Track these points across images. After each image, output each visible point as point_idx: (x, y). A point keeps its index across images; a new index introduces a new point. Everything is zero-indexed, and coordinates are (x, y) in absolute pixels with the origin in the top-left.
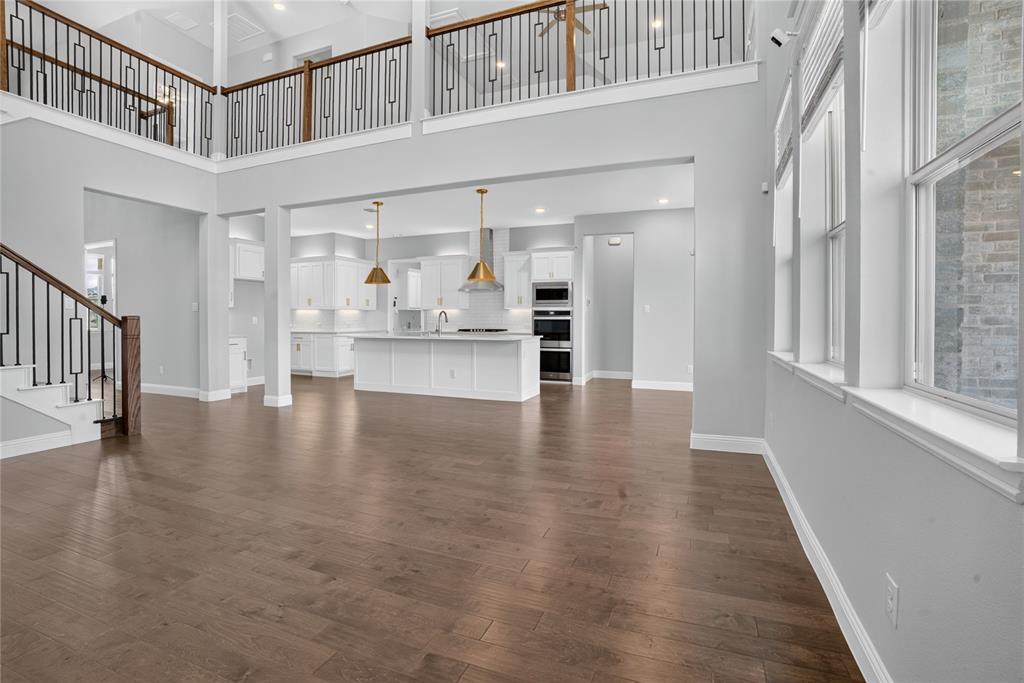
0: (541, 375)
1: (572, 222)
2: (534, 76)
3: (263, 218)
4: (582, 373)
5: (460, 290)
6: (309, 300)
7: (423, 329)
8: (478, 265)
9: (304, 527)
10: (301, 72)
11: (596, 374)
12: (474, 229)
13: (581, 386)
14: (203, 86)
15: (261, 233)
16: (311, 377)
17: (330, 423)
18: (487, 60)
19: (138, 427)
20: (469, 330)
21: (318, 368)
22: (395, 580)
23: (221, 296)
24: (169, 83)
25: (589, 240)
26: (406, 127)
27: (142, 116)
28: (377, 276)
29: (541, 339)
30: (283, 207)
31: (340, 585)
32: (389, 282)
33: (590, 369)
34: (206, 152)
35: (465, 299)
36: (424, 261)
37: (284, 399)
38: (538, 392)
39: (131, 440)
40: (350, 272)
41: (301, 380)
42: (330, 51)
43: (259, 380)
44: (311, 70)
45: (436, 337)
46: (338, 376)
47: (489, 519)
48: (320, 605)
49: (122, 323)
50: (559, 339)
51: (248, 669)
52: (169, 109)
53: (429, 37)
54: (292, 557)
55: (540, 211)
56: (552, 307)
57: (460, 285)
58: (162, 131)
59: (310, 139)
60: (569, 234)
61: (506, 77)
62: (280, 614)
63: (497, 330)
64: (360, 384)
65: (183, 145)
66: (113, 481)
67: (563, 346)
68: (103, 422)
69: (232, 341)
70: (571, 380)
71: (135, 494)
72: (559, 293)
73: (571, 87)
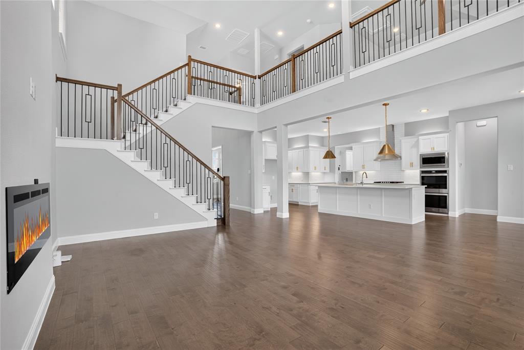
0: (425, 209)
1: (448, 115)
2: (416, 32)
3: (276, 131)
4: (456, 209)
5: (375, 160)
6: (297, 168)
7: (354, 182)
8: (384, 146)
9: (291, 275)
10: (290, 61)
11: (468, 210)
12: (382, 126)
13: (455, 218)
14: (251, 77)
15: (275, 138)
16: (298, 205)
17: (307, 227)
18: (385, 31)
19: (229, 222)
20: (380, 182)
21: (301, 201)
22: (332, 309)
23: (260, 167)
24: (239, 78)
25: (460, 126)
26: (340, 77)
27: (231, 94)
28: (330, 155)
29: (426, 188)
30: (284, 125)
31: (305, 305)
32: (335, 157)
33: (463, 207)
34: (253, 105)
35: (378, 164)
36: (354, 146)
37: (285, 215)
38: (423, 219)
39: (226, 227)
40: (317, 153)
41: (293, 206)
42: (303, 47)
43: (275, 205)
44: (294, 59)
45: (361, 186)
46: (310, 205)
47: (386, 289)
48: (295, 312)
49: (223, 179)
50: (439, 188)
51: (263, 331)
52: (239, 89)
53: (351, 27)
54: (285, 287)
55: (424, 111)
56: (433, 168)
57: (375, 157)
58: (237, 98)
59: (295, 91)
60: (445, 123)
61: (397, 37)
62: (278, 312)
63: (397, 182)
64: (321, 209)
65: (244, 103)
66: (220, 243)
67: (442, 192)
68: (217, 219)
69: (264, 187)
70: (448, 214)
71: (227, 250)
72: (439, 159)
73: (442, 31)
